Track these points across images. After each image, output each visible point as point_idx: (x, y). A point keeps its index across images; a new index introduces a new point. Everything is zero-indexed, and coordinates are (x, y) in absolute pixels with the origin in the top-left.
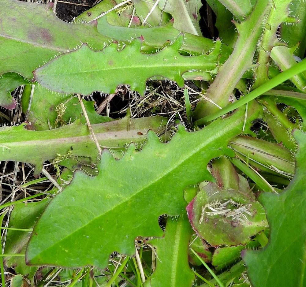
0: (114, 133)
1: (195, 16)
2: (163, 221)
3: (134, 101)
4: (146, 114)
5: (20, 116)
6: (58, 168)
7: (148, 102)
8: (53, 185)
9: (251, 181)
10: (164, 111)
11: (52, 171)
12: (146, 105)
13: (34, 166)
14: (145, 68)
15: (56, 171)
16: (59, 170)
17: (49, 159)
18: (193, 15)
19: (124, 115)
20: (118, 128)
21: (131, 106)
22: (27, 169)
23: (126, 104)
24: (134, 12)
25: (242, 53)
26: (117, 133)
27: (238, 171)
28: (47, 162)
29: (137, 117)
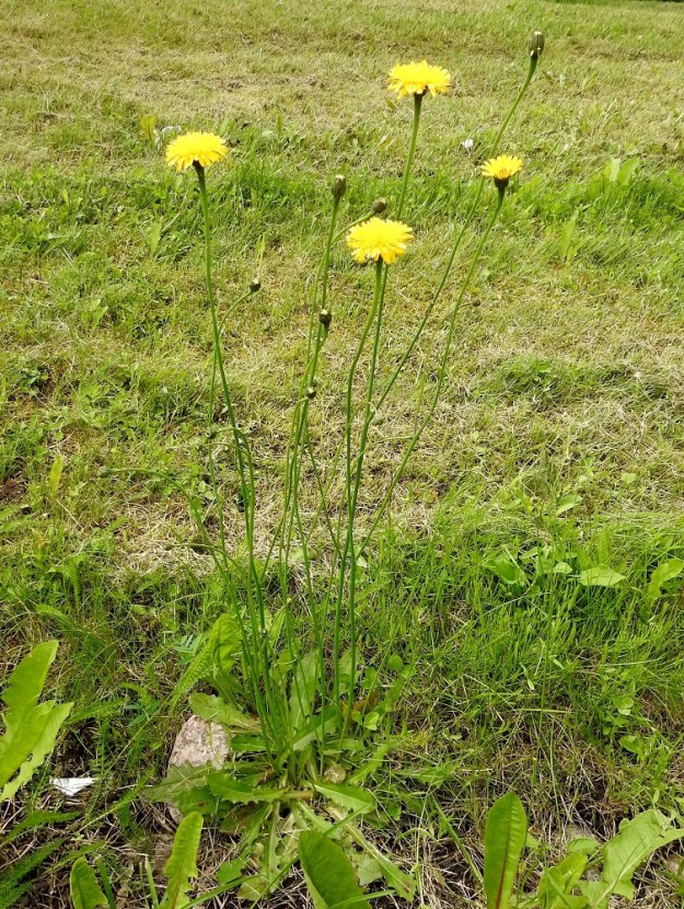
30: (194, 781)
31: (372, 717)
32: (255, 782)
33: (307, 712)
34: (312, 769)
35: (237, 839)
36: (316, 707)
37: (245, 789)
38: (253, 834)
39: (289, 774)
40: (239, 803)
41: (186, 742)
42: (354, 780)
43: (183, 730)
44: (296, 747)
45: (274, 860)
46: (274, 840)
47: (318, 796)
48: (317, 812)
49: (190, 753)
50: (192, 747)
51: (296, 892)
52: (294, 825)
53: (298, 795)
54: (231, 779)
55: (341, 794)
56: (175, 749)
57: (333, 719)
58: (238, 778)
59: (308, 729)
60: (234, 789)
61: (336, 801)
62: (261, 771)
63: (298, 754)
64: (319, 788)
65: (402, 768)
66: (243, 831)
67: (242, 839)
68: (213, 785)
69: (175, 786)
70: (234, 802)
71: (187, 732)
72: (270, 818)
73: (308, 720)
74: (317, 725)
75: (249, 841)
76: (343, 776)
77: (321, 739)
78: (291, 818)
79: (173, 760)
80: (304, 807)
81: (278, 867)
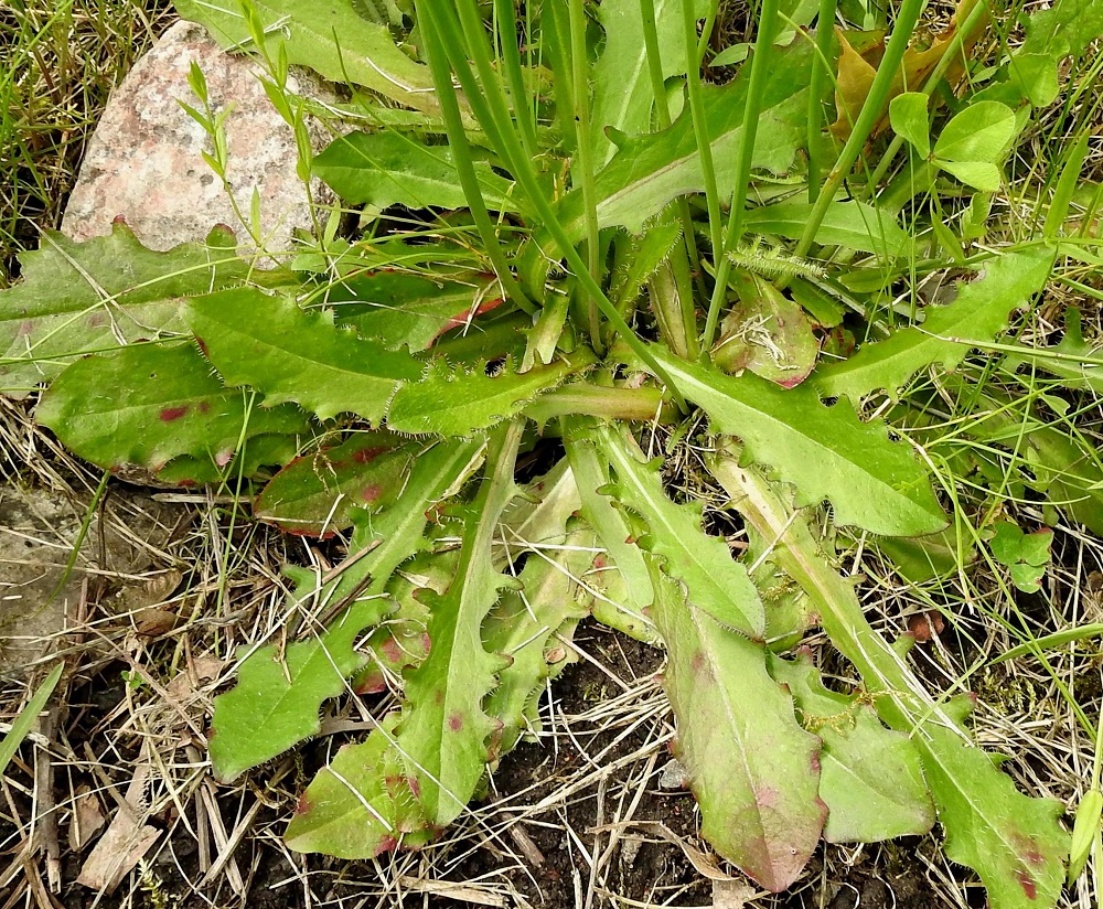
0: (762, 511)
1: (540, 487)
2: (829, 401)
3: (709, 507)
4: (714, 484)
5: (809, 639)
6: (841, 556)
7: (699, 489)
8: (864, 551)
9: (722, 315)
10: (698, 463)
11: (849, 562)
12: (704, 490)
13: (856, 587)
14: (664, 515)
15: (846, 557)
16: (844, 554)
17: (838, 574)
18: (540, 489)
19: (732, 512)
20: (753, 509)
21: (717, 509)
22: (862, 593)
23: (716, 517)
24: (590, 572)
25: (572, 400)
26: (760, 507)
27: (717, 336)
28: (842, 573)
29: (726, 494)
30: (149, 312)
31: (978, 123)
32: (422, 334)
33: (676, 61)
34: (673, 309)
35: (332, 549)
36: (715, 44)
37: (370, 360)
38: (400, 534)
39: (574, 310)
40: (346, 417)
41: (141, 133)
42: (851, 383)
43: (132, 79)
44: (611, 211)
45: (469, 670)
46: (483, 581)
47: (685, 413)
48: (674, 487)
49: (154, 180)
50: (162, 158)
51: (551, 816)
52: (573, 518)
53: (601, 401)
54: (310, 316)
55: (783, 428)
56: (94, 157)
57: (789, 107)
58: (342, 314)
59: (670, 141)
60: (321, 359)
61: (763, 455)
62: (450, 287)
63: (614, 246)
64: (690, 385)
65: (1054, 339)
66: (361, 518)
67: (353, 550)
68: (224, 339)
69: (53, 326)
70: (323, 413)
71: (149, 90)
72: (472, 490)
73: (676, 102)
74: (716, 126)
75: (379, 564)
76: (805, 357)
77: (727, 189)
78: (566, 487)
79: (83, 199)
80: (623, 453)
81: (486, 701)
